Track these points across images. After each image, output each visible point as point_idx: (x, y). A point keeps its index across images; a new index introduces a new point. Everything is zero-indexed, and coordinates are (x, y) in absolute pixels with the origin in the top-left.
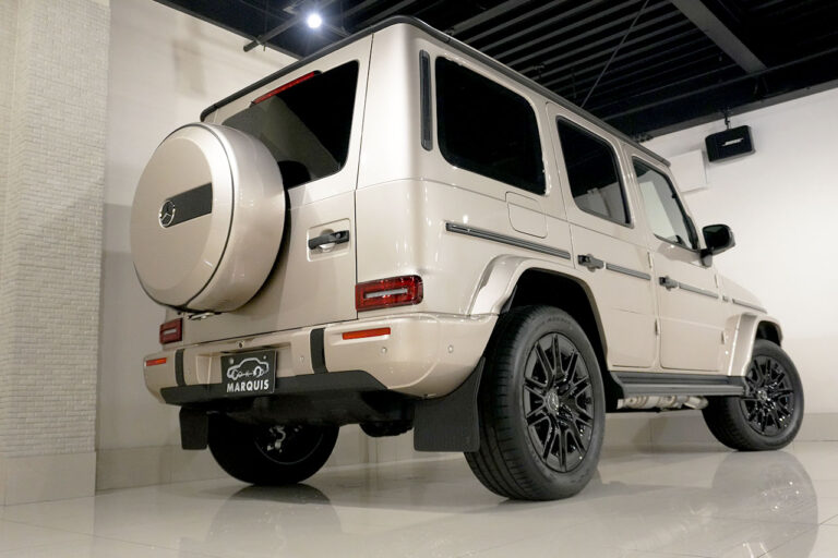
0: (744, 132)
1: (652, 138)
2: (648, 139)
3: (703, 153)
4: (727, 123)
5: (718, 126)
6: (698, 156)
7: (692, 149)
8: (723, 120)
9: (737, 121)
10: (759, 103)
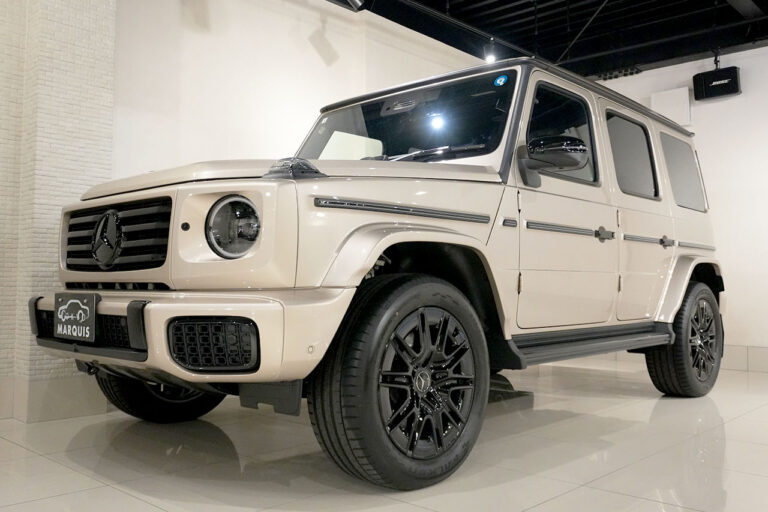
0: (732, 73)
1: (641, 71)
2: (637, 73)
3: (690, 90)
4: (716, 62)
5: (706, 65)
6: (684, 93)
7: (679, 87)
8: (713, 58)
9: (727, 60)
10: (751, 44)
